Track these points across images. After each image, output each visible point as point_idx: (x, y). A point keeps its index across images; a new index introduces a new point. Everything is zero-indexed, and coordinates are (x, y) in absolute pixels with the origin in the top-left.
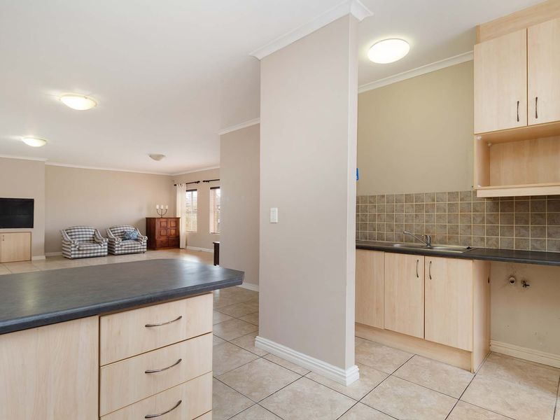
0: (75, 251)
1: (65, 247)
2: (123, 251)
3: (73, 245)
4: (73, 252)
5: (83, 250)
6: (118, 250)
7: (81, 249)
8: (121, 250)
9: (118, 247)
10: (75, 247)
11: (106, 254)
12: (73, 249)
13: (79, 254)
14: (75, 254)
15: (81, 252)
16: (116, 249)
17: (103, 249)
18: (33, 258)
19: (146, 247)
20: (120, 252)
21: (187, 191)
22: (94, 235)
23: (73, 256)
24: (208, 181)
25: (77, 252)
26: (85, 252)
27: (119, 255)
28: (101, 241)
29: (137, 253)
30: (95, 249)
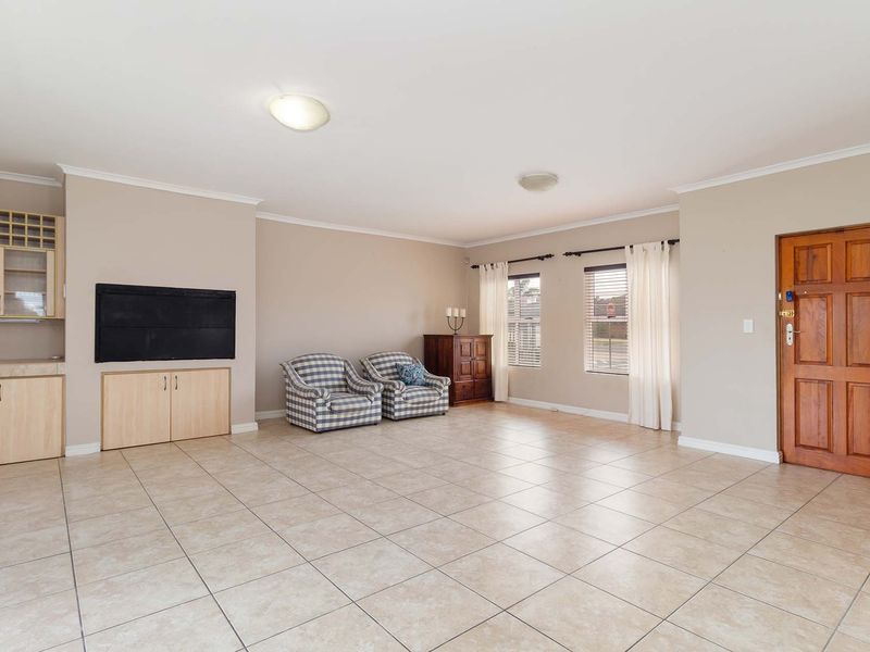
0: (324, 413)
1: (292, 402)
2: (409, 412)
3: (320, 401)
4: (320, 417)
5: (340, 412)
6: (400, 410)
7: (336, 408)
8: (406, 409)
9: (400, 403)
10: (324, 405)
11: (379, 418)
12: (320, 409)
13: (331, 421)
14: (324, 421)
15: (335, 416)
16: (397, 407)
17: (373, 407)
18: (236, 429)
19: (447, 401)
20: (403, 413)
21: (510, 278)
22: (345, 372)
23: (320, 426)
24: (578, 254)
25: (328, 417)
26: (342, 416)
27: (401, 419)
28: (369, 389)
29: (433, 415)
30: (361, 409)
